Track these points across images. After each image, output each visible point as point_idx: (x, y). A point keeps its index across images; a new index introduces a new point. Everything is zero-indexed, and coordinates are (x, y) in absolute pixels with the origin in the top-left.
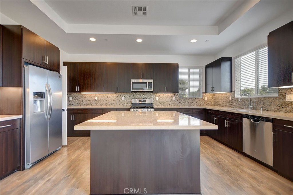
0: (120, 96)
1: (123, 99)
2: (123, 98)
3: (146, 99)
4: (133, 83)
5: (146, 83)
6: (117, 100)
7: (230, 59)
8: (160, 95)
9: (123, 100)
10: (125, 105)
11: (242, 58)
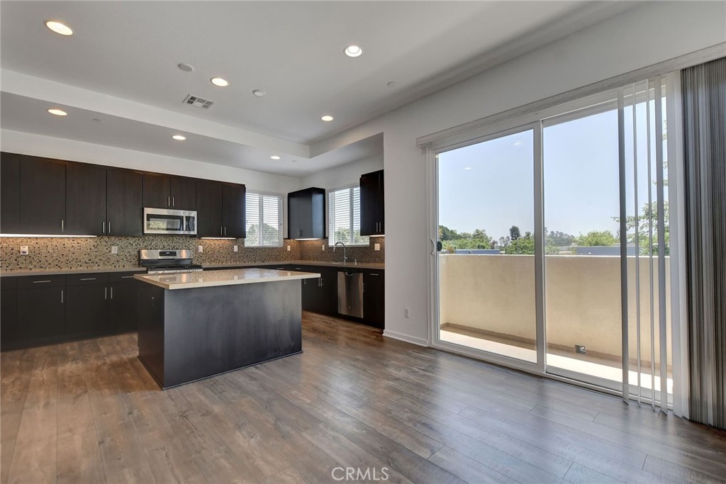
0: (104, 243)
1: (114, 250)
2: (113, 247)
3: (176, 251)
4: (150, 217)
5: (181, 218)
6: (95, 253)
7: (322, 191)
8: (208, 242)
9: (113, 252)
10: (121, 264)
11: (336, 193)
